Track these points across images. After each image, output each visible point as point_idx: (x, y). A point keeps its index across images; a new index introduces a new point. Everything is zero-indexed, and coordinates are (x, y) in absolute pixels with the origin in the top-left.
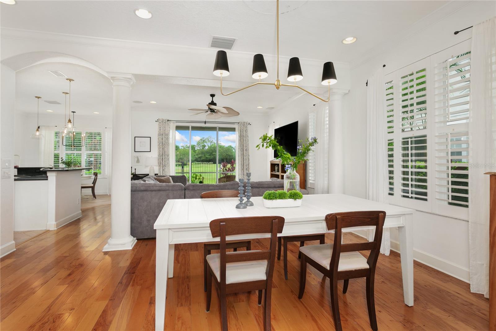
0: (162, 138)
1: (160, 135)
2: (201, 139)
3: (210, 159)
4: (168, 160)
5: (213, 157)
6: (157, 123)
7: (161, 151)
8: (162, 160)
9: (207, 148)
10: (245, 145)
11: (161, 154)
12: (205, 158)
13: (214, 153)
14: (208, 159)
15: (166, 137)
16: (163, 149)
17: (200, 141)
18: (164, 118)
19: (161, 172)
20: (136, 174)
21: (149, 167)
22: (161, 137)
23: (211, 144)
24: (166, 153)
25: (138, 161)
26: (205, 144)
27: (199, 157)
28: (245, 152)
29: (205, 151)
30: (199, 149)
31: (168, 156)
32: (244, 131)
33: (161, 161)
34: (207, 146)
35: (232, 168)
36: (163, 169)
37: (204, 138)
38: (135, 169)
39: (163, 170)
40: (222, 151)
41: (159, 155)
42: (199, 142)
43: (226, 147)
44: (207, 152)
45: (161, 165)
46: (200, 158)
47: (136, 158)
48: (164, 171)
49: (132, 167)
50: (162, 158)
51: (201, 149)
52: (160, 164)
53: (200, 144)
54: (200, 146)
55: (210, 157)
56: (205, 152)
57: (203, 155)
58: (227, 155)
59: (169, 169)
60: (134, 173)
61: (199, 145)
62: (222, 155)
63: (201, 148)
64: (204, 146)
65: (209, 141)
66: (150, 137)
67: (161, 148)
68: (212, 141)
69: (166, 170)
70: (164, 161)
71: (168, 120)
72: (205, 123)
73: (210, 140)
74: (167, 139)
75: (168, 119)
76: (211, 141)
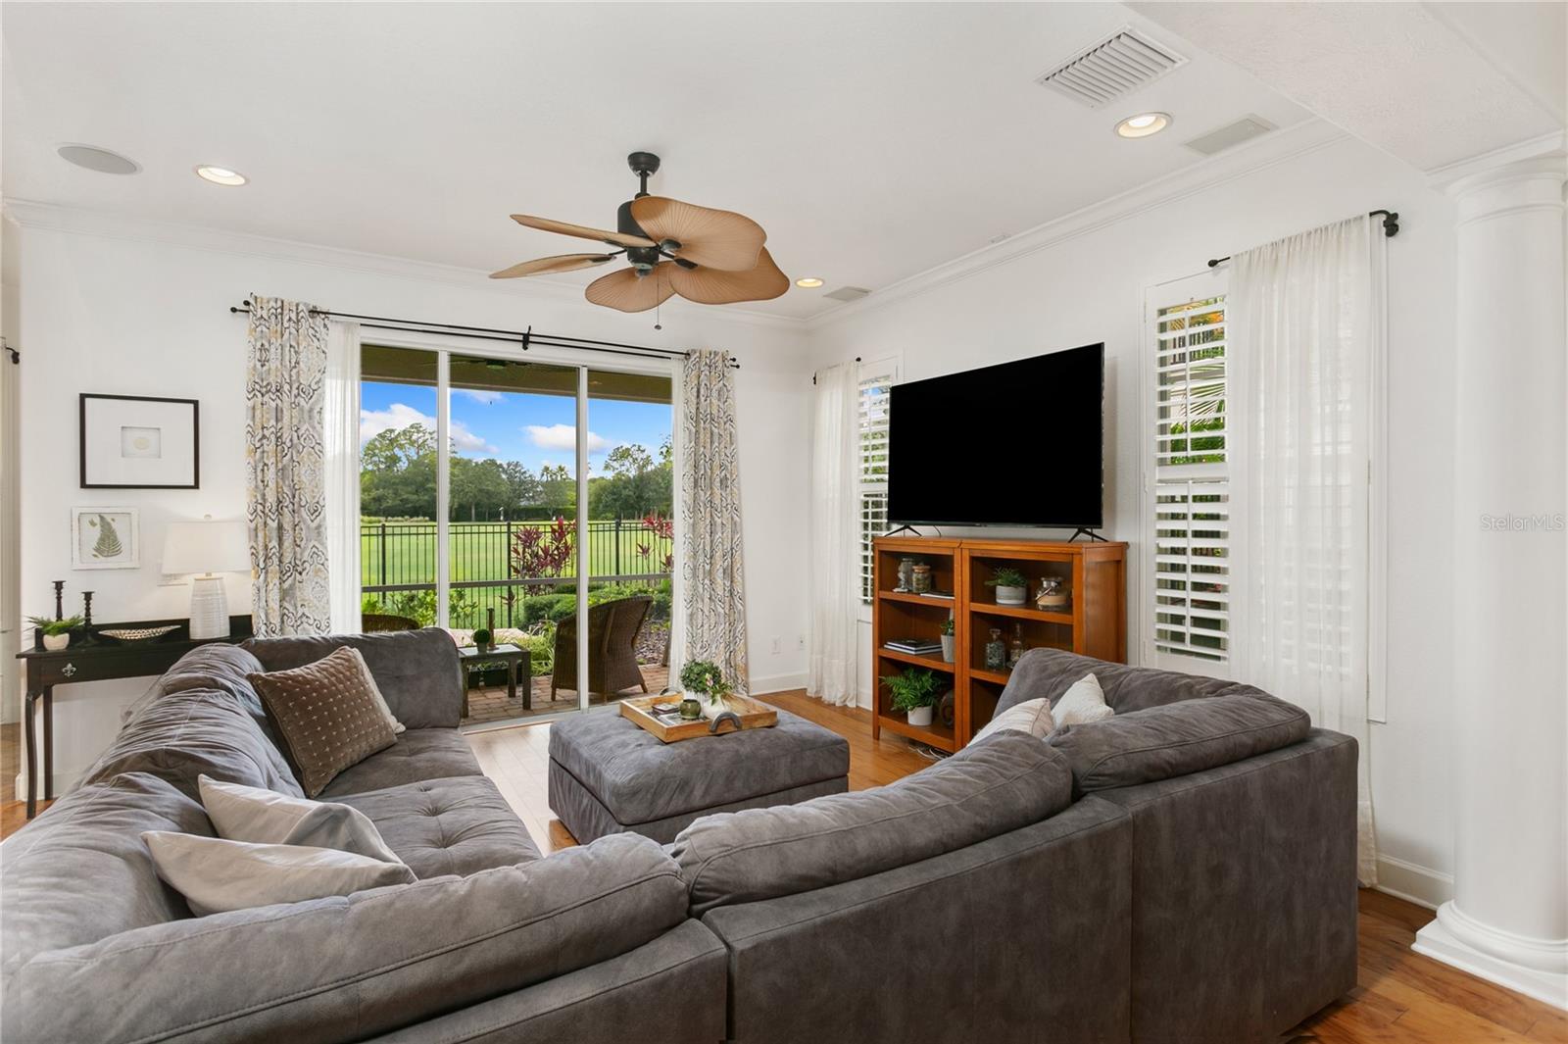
0: (278, 411)
1: (260, 389)
2: (380, 435)
3: (417, 505)
4: (319, 534)
5: (426, 498)
6: (243, 323)
7: (272, 485)
8: (275, 534)
9: (403, 465)
10: (717, 462)
11: (271, 499)
12: (398, 502)
13: (430, 485)
14: (410, 505)
15: (303, 403)
16: (282, 471)
17: (377, 443)
18: (291, 297)
19: (275, 605)
20: (94, 621)
21: (190, 579)
22: (273, 404)
23: (421, 453)
24: (306, 497)
25: (108, 543)
26: (397, 451)
27: (374, 499)
28: (717, 491)
29: (396, 477)
30: (373, 471)
31: (316, 511)
32: (715, 394)
33: (274, 543)
34: (404, 459)
35: (557, 548)
36: (286, 585)
37: (392, 431)
38: (88, 596)
39: (285, 595)
40: (462, 477)
41: (259, 509)
42: (372, 443)
43: (477, 464)
44: (405, 481)
45: (274, 567)
46: (378, 500)
47: (93, 524)
48: (293, 597)
49: (59, 586)
50: (280, 527)
51: (379, 469)
52: (267, 558)
53: (377, 451)
54: (376, 459)
55: (415, 497)
56: (397, 481)
57: (390, 491)
58: (481, 491)
59: (324, 588)
60: (74, 620)
61: (375, 455)
62: (463, 490)
63: (382, 466)
64: (394, 460)
65: (412, 443)
66: (196, 403)
67: (272, 469)
68: (425, 441)
69: (307, 591)
70: (288, 543)
71: (314, 312)
72: (526, 340)
73: (414, 437)
74: (310, 418)
75: (312, 304)
76: (421, 441)
